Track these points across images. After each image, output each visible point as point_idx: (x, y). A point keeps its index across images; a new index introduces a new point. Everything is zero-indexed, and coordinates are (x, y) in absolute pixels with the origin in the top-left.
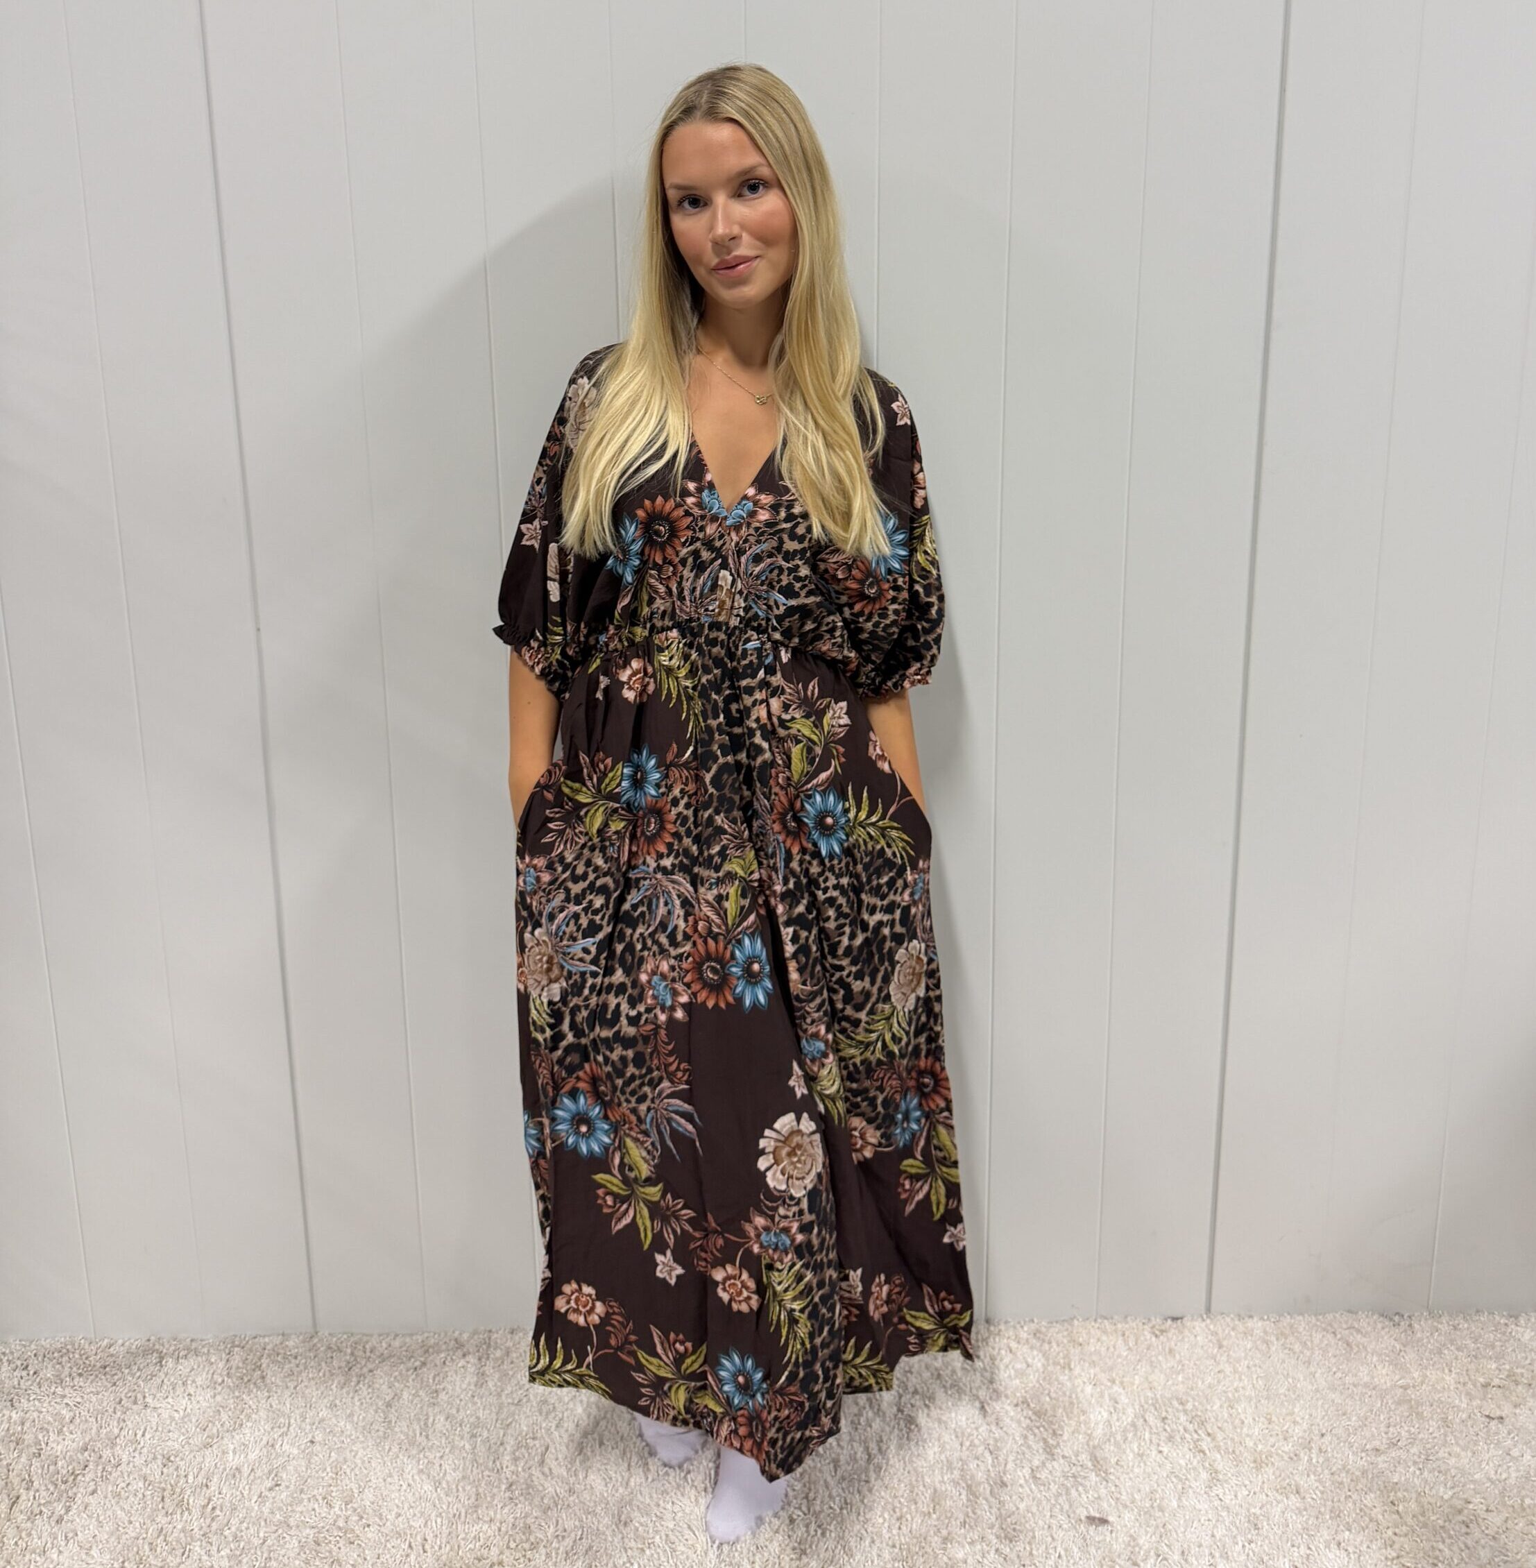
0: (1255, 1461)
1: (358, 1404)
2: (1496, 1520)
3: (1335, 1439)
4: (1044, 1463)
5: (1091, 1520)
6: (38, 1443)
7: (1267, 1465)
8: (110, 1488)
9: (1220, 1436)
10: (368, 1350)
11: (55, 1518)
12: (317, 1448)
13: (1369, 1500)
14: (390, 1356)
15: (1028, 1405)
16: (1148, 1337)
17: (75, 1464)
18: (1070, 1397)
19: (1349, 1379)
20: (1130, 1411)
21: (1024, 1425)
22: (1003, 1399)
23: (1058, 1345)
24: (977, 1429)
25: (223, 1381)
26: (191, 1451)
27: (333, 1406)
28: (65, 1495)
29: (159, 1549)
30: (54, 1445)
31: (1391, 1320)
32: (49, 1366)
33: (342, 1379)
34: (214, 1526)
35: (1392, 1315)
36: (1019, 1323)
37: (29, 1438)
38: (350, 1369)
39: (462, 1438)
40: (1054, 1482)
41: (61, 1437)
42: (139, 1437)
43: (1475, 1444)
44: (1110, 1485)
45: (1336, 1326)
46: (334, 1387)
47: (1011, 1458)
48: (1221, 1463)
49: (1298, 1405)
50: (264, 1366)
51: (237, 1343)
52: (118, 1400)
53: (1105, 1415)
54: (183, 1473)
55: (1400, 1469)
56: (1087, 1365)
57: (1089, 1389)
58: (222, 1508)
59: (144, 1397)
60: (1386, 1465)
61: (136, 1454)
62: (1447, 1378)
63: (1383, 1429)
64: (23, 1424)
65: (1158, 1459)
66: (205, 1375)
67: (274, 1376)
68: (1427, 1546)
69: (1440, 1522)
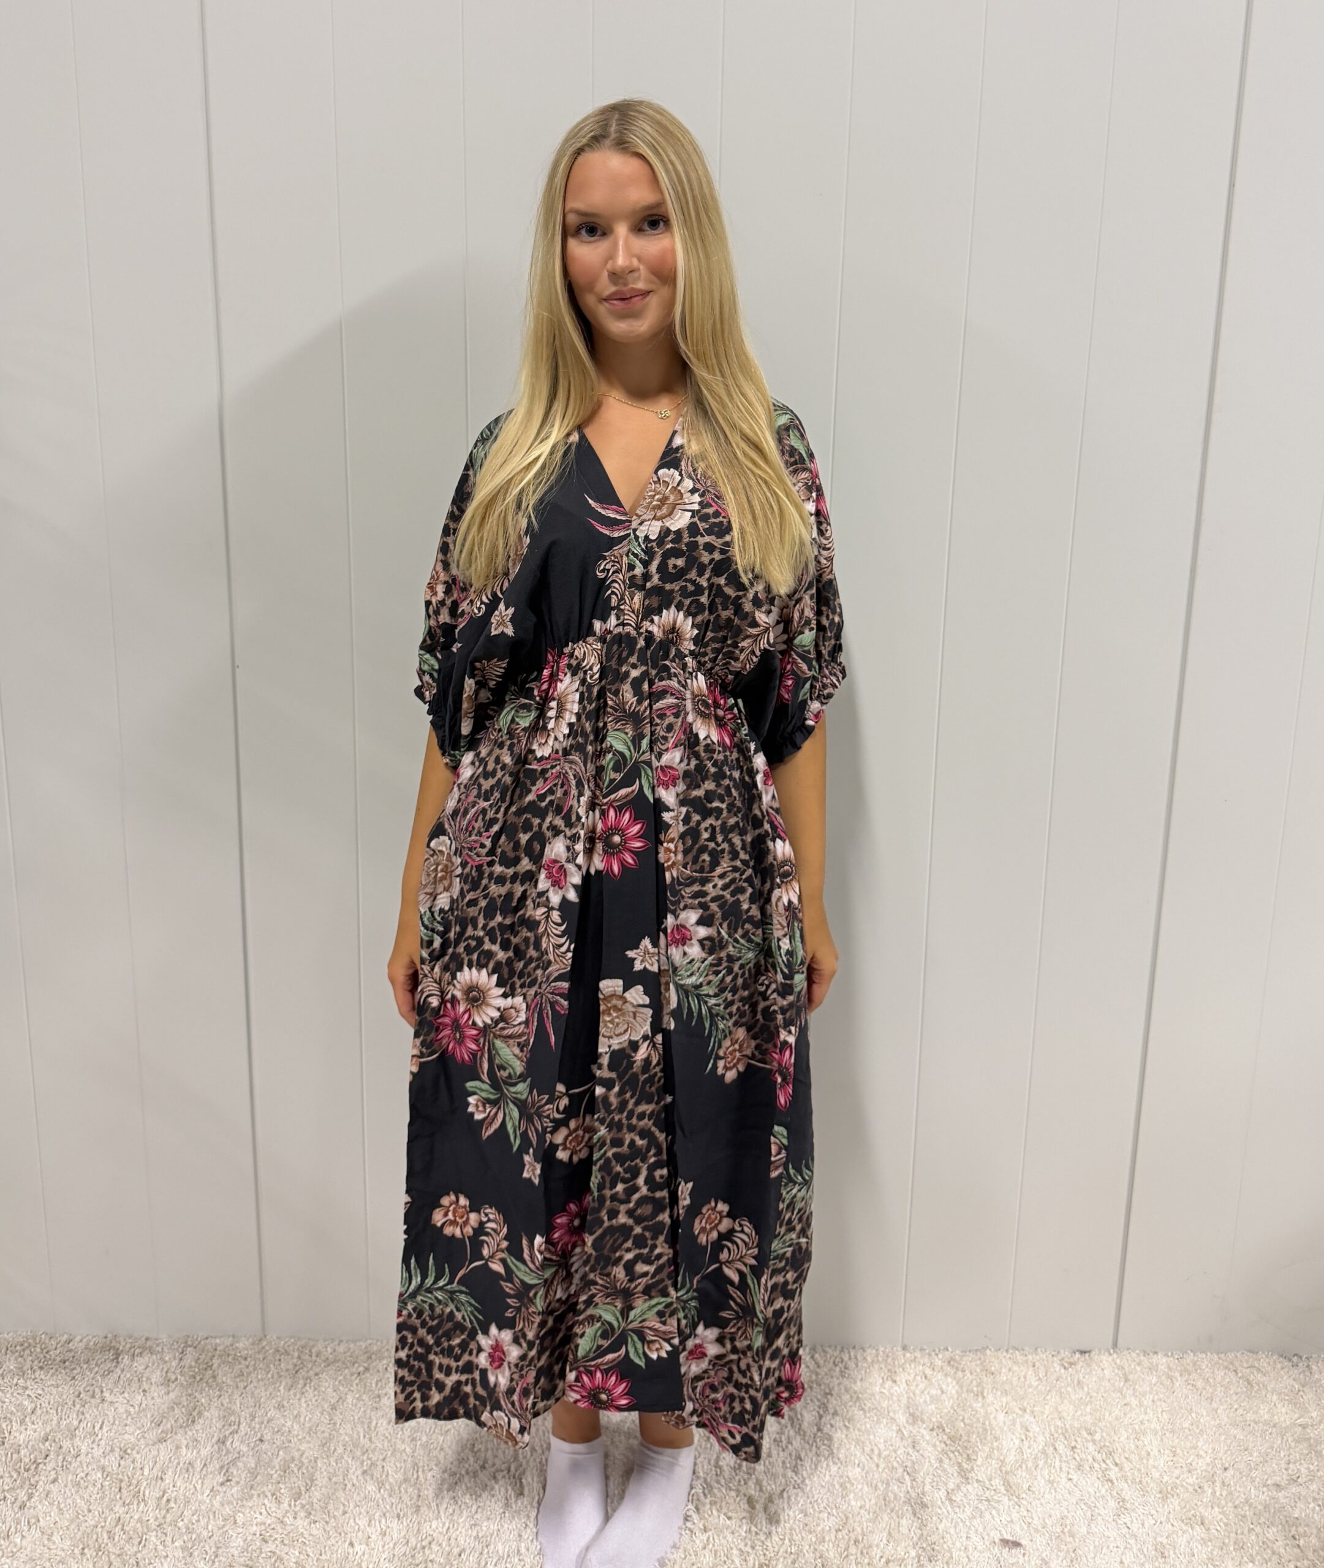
0: (1161, 1492)
1: (304, 1405)
3: (1237, 1473)
4: (958, 1486)
5: (1005, 1542)
7: (1173, 1496)
8: (70, 1477)
9: (1127, 1466)
10: (314, 1355)
11: (18, 1504)
12: (265, 1446)
13: (1272, 1533)
14: (336, 1361)
15: (944, 1430)
16: (1057, 1369)
17: (36, 1453)
18: (984, 1424)
20: (1040, 1439)
21: (939, 1449)
22: (920, 1423)
23: (971, 1374)
24: (895, 1451)
25: (176, 1379)
26: (147, 1445)
27: (280, 1407)
28: (27, 1482)
29: (117, 1538)
30: (17, 1435)
31: (1290, 1360)
32: (12, 1359)
33: (290, 1381)
34: (169, 1518)
35: (1291, 1356)
36: (934, 1351)
38: (296, 1372)
39: (403, 1442)
40: (969, 1504)
41: (23, 1427)
42: (97, 1429)
44: (1022, 1509)
45: (1237, 1364)
46: (281, 1388)
47: (928, 1480)
48: (1127, 1494)
49: (1201, 1439)
50: (215, 1366)
51: (189, 1343)
52: (77, 1393)
53: (1017, 1442)
54: (139, 1466)
55: (1300, 1505)
56: (999, 1393)
57: (1001, 1417)
58: (176, 1500)
59: (102, 1392)
60: (1287, 1500)
61: (95, 1446)
63: (1283, 1466)
65: (1068, 1486)
66: (158, 1373)
67: (225, 1376)
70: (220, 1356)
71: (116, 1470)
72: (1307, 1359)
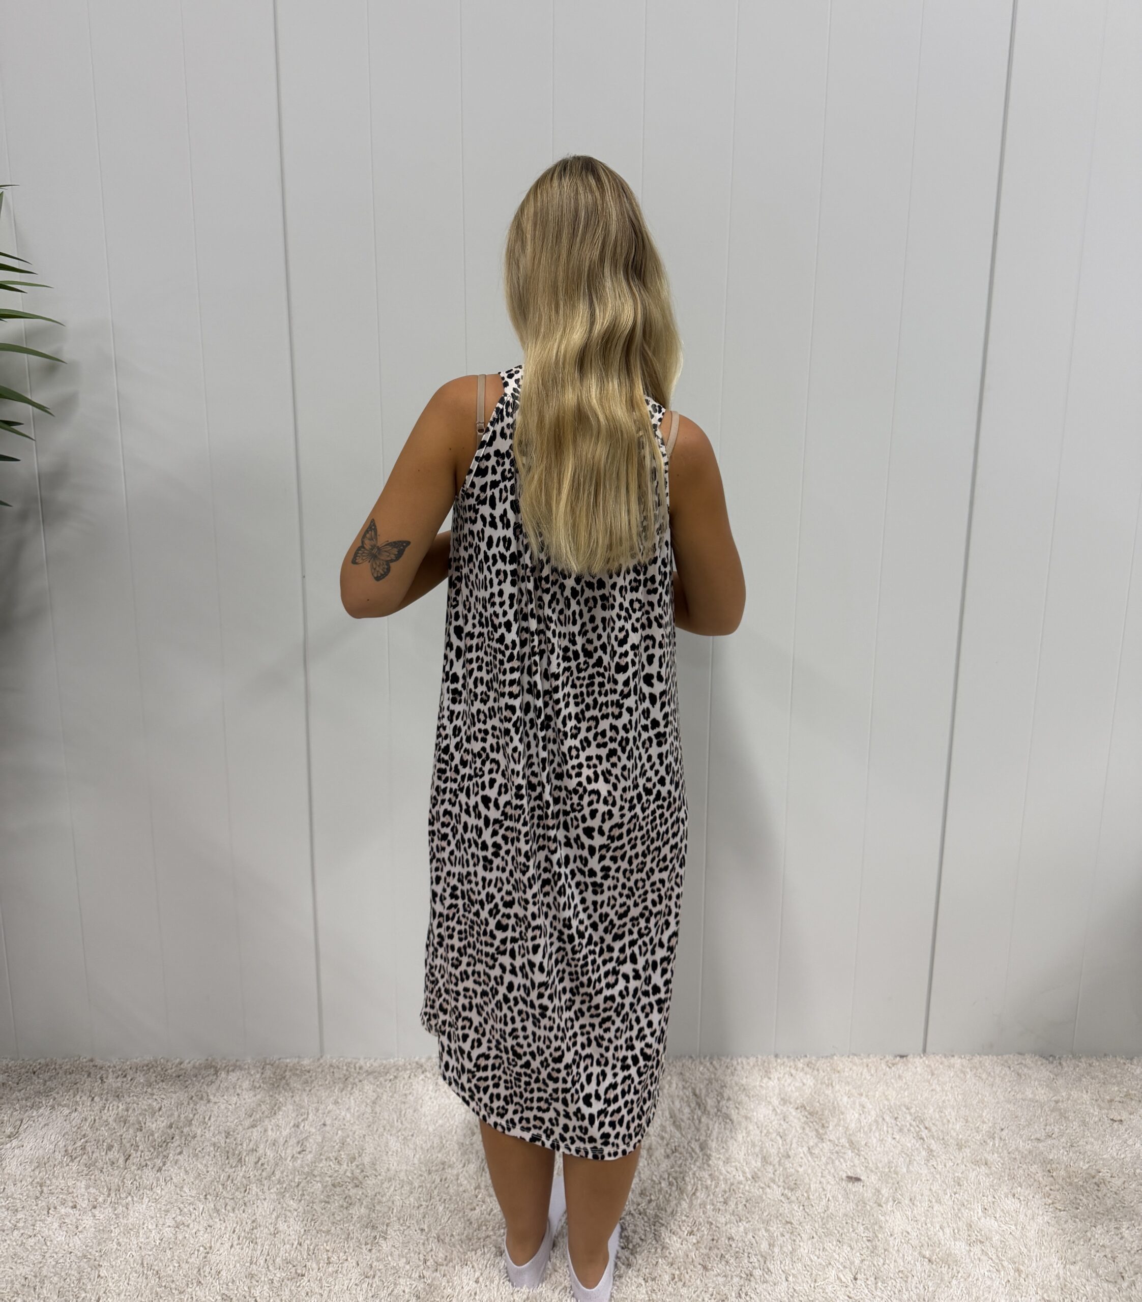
0: (957, 1145)
1: (353, 1101)
2: (1117, 1182)
3: (1011, 1133)
4: (816, 1145)
5: (850, 1178)
6: (140, 1123)
7: (966, 1147)
8: (191, 1151)
9: (934, 1129)
10: (358, 1068)
11: (156, 1168)
12: (327, 1128)
13: (1034, 1169)
14: (372, 1073)
15: (806, 1108)
16: (884, 1068)
17: (165, 1135)
18: (833, 1103)
19: (1019, 1096)
20: (873, 1113)
21: (803, 1121)
22: (789, 1104)
23: (824, 1072)
24: (771, 1122)
25: (261, 1086)
26: (243, 1129)
27: (336, 1102)
28: (161, 1155)
29: (229, 1188)
30: (150, 1124)
31: (1047, 1059)
32: (141, 1075)
34: (264, 1174)
35: (1048, 1056)
36: (797, 1057)
37: (132, 1119)
38: (346, 1080)
40: (824, 1155)
41: (154, 1120)
42: (207, 1119)
43: (1104, 1136)
44: (861, 1157)
45: (1010, 1062)
46: (336, 1091)
48: (934, 1146)
49: (985, 1111)
50: (288, 1077)
51: (268, 1062)
52: (190, 1097)
53: (857, 1115)
54: (239, 1142)
55: (1054, 1151)
56: (844, 1084)
57: (845, 1099)
58: (268, 1164)
59: (208, 1095)
60: (1044, 1148)
61: (206, 1131)
62: (1085, 1096)
63: (1043, 1127)
64: (127, 1110)
65: (893, 1143)
66: (247, 1082)
67: (296, 1084)
68: (1072, 1197)
69: (1081, 1183)
70: (291, 1070)
71: (223, 1145)
72: (1060, 1058)
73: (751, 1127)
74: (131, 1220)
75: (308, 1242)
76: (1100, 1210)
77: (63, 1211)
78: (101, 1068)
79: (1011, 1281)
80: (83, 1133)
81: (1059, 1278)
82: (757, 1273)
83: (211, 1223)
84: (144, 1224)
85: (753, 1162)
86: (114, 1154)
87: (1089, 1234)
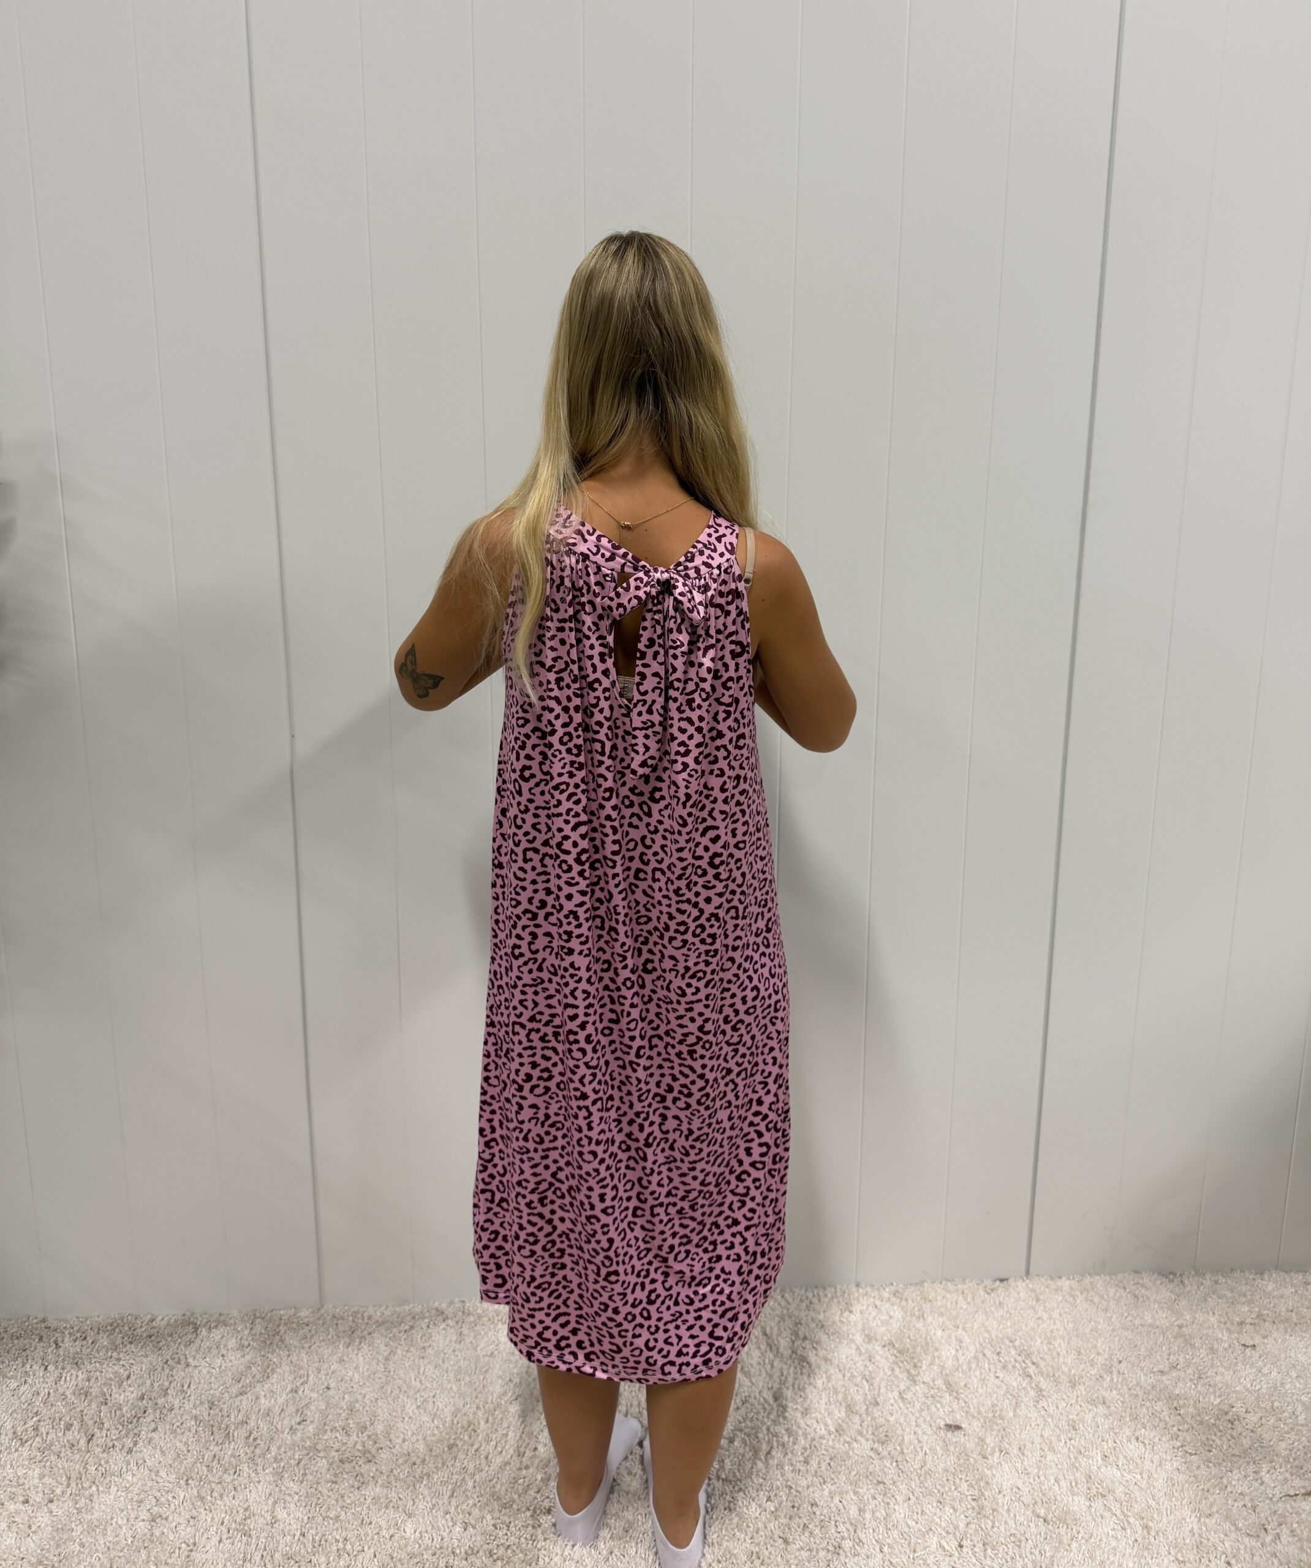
0: (1070, 1382)
1: (361, 1359)
2: (1253, 1418)
3: (1130, 1365)
4: (908, 1388)
5: (949, 1427)
6: (104, 1395)
7: (1080, 1384)
8: (168, 1427)
9: (1042, 1364)
10: (366, 1318)
11: (126, 1449)
12: (332, 1392)
13: (1159, 1406)
14: (383, 1323)
15: (894, 1346)
16: (982, 1294)
17: (136, 1409)
18: (926, 1339)
20: (972, 1348)
21: (891, 1361)
22: (874, 1341)
23: (913, 1301)
24: (855, 1364)
25: (250, 1344)
26: (231, 1397)
27: (341, 1361)
28: (131, 1433)
29: (215, 1470)
30: (117, 1396)
31: (1167, 1277)
32: (104, 1337)
34: (258, 1451)
35: (1168, 1273)
36: (882, 1285)
37: (95, 1391)
38: (352, 1333)
39: (449, 1381)
40: (918, 1401)
41: (121, 1391)
42: (185, 1387)
43: (1236, 1364)
44: (961, 1401)
45: (1125, 1282)
46: (341, 1346)
47: (883, 1384)
48: (1045, 1384)
49: (1100, 1341)
50: (282, 1332)
51: (258, 1314)
52: (165, 1360)
53: (953, 1352)
54: (225, 1414)
55: (1180, 1384)
56: (937, 1315)
57: (939, 1333)
58: (261, 1438)
59: (186, 1358)
60: (1169, 1382)
61: (186, 1401)
62: (1212, 1319)
63: (1166, 1357)
64: (89, 1380)
65: (996, 1382)
66: (234, 1340)
68: (1204, 1438)
69: (1212, 1421)
70: (286, 1324)
71: (206, 1418)
72: (1181, 1275)
73: (832, 1371)
74: (96, 1515)
75: (313, 1532)
76: (1236, 1451)
77: (12, 1507)
78: (55, 1330)
79: (1139, 1540)
80: (35, 1410)
81: (1194, 1535)
82: (847, 1544)
83: (194, 1512)
84: (112, 1519)
85: (836, 1412)
86: (74, 1434)
87: (1225, 1481)
